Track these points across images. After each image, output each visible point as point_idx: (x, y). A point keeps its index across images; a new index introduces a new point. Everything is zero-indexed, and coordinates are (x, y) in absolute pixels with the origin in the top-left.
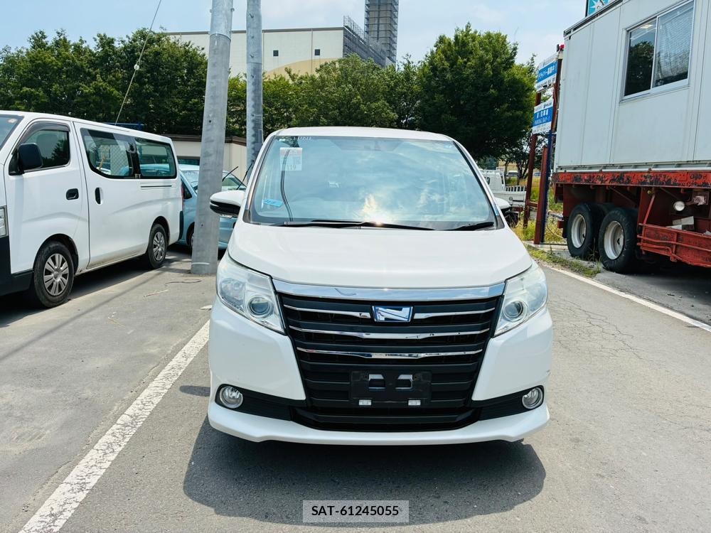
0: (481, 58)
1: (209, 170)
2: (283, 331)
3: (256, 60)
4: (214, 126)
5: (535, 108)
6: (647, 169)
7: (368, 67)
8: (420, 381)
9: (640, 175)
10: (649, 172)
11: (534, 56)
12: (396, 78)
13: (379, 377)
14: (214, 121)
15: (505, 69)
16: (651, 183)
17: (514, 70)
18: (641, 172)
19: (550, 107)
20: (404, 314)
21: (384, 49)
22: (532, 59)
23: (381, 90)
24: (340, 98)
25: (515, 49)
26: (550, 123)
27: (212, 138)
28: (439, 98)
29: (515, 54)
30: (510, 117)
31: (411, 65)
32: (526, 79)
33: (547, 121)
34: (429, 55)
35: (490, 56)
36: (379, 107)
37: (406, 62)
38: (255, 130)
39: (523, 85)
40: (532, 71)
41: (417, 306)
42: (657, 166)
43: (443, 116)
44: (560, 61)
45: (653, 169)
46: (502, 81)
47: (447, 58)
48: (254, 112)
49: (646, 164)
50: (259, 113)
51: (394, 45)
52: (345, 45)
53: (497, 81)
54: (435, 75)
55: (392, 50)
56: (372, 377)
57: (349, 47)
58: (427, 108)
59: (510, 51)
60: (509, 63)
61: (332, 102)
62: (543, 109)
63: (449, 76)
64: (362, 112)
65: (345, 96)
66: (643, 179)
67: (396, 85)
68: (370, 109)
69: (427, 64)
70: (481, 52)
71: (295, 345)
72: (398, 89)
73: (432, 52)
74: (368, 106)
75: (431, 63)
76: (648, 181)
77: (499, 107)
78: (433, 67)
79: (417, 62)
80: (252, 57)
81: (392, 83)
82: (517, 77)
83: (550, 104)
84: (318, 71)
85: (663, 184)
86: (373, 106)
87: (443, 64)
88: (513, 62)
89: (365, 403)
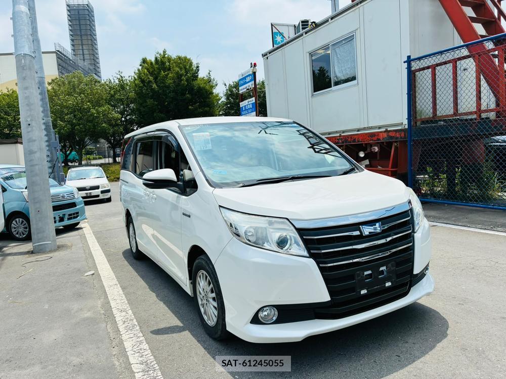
0: (177, 73)
1: (37, 165)
2: (308, 255)
3: (39, 75)
4: (34, 128)
5: (241, 103)
6: (338, 135)
7: (91, 81)
8: (390, 269)
9: (334, 139)
10: (340, 136)
11: (210, 71)
12: (114, 88)
13: (369, 272)
14: (33, 124)
15: (193, 80)
16: (343, 142)
17: (198, 82)
18: (335, 137)
19: (252, 102)
20: (378, 228)
21: (92, 68)
22: (209, 73)
23: (104, 98)
24: (73, 105)
25: (198, 67)
26: (255, 112)
27: (34, 138)
28: (150, 102)
29: (198, 71)
30: (202, 112)
31: (124, 79)
32: (207, 87)
33: (252, 112)
34: (137, 72)
35: (183, 72)
36: (105, 110)
37: (119, 77)
38: (46, 131)
39: (207, 91)
40: (210, 81)
41: (382, 220)
42: (343, 132)
43: (155, 114)
44: (254, 73)
45: (342, 134)
46: (193, 89)
47: (151, 74)
48: (43, 117)
49: (336, 132)
50: (48, 117)
51: (98, 65)
52: (59, 65)
53: (190, 88)
54: (144, 85)
55: (96, 68)
56: (366, 273)
57: (62, 67)
58: (142, 108)
59: (195, 69)
60: (195, 76)
61: (67, 107)
62: (247, 104)
63: (154, 86)
64: (92, 114)
65: (77, 103)
66: (337, 141)
67: (115, 93)
68: (98, 113)
69: (136, 78)
70: (177, 69)
71: (318, 264)
72: (117, 96)
73: (139, 70)
74: (97, 110)
75: (139, 77)
76: (340, 142)
77: (192, 105)
78: (142, 81)
79: (128, 77)
80: (37, 73)
81: (112, 92)
82: (202, 86)
83: (253, 101)
84: (49, 84)
85: (351, 142)
86: (100, 109)
87: (149, 78)
88: (198, 76)
89: (364, 292)
